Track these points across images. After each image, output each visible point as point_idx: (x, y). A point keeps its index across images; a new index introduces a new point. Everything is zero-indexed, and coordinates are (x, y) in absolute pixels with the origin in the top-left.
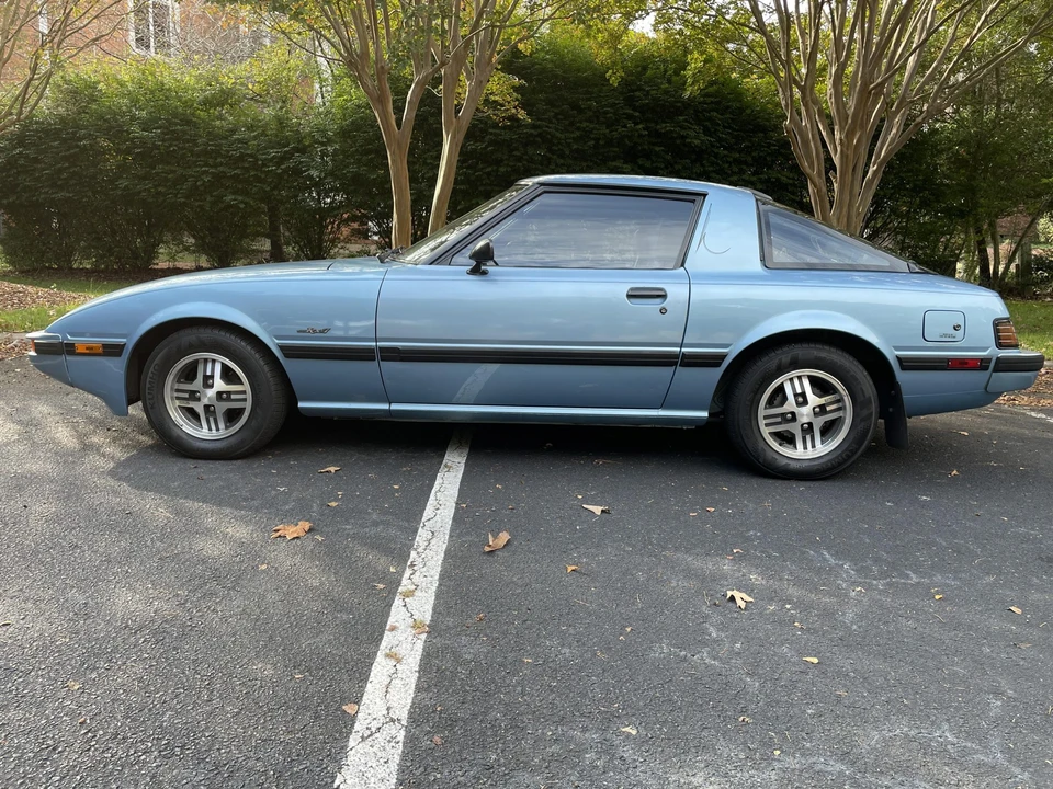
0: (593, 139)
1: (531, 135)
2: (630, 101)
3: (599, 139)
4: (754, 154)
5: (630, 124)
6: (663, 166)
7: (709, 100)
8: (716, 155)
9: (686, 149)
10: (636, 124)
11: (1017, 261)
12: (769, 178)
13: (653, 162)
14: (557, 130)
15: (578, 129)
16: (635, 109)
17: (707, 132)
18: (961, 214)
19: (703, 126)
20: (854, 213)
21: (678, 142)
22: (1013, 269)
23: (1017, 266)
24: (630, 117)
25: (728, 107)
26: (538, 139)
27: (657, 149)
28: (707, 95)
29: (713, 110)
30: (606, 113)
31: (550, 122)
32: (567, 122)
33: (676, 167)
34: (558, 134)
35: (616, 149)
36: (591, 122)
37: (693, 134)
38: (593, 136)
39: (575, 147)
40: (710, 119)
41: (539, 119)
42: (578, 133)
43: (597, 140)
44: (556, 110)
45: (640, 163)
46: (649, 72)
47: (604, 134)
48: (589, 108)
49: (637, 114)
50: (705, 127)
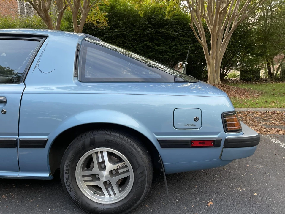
0: (139, 35)
1: (118, 34)
2: (150, 22)
3: (141, 35)
4: (191, 38)
5: (150, 29)
6: (162, 43)
7: (175, 21)
8: (179, 39)
9: (169, 37)
10: (152, 29)
11: (280, 70)
12: (196, 45)
13: (159, 42)
14: (127, 32)
15: (134, 32)
16: (152, 25)
17: (175, 31)
18: (261, 55)
19: (174, 29)
20: (218, 55)
21: (166, 35)
22: (279, 72)
23: (280, 71)
24: (150, 27)
25: (182, 23)
26: (121, 36)
27: (159, 37)
28: (175, 19)
29: (177, 24)
30: (142, 26)
31: (125, 30)
32: (130, 30)
33: (166, 43)
34: (127, 34)
35: (146, 38)
36: (138, 29)
37: (170, 32)
38: (138, 34)
39: (133, 37)
40: (176, 27)
41: (121, 29)
42: (133, 33)
43: (140, 35)
44: (127, 26)
45: (155, 42)
46: (155, 13)
47: (142, 33)
48: (137, 25)
49: (152, 26)
50: (175, 30)
